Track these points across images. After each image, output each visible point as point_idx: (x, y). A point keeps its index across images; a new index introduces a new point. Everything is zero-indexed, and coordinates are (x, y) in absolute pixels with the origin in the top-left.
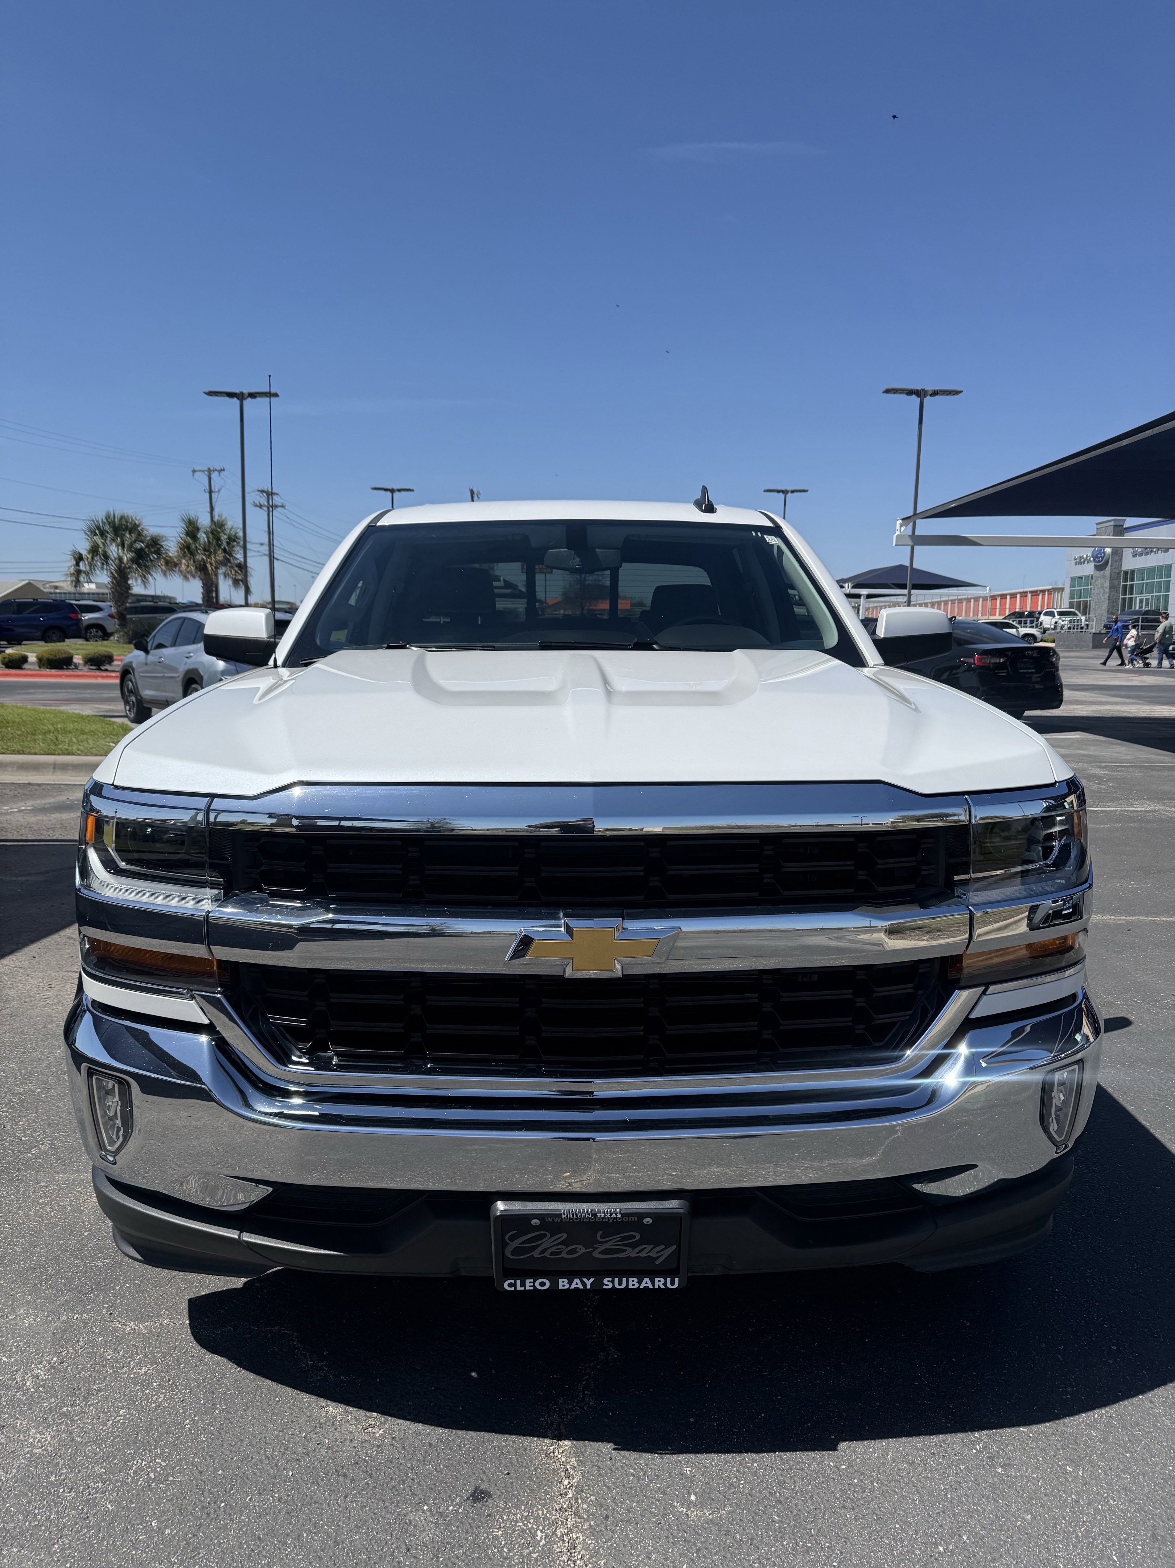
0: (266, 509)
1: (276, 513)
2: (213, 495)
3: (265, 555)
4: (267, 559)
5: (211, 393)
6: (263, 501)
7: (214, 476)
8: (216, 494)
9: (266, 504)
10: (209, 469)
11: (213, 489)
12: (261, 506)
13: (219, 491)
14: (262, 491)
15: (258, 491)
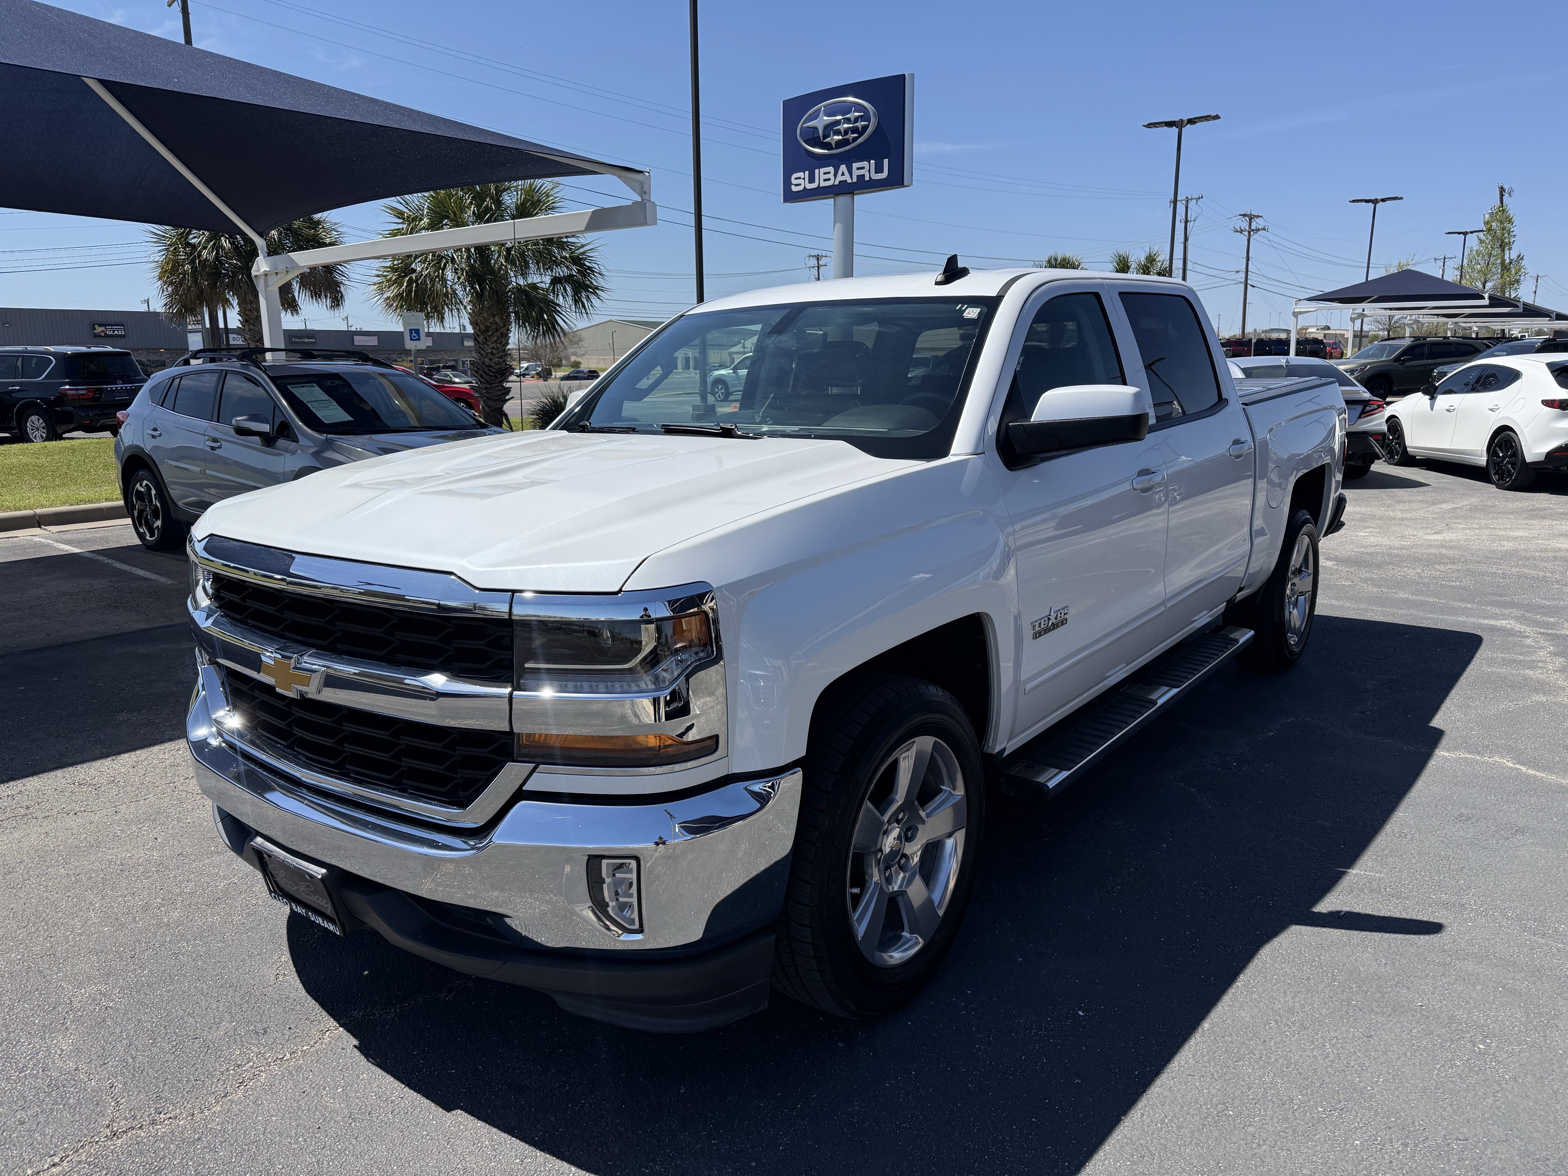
0: (1246, 233)
1: (1255, 237)
2: (1188, 224)
3: (1241, 282)
4: (1242, 286)
5: (1149, 126)
6: (1245, 225)
7: (1192, 204)
8: (1192, 223)
9: (1247, 228)
10: (1187, 198)
11: (1189, 218)
12: (1241, 231)
13: (1195, 220)
14: (1244, 215)
15: (1240, 215)
